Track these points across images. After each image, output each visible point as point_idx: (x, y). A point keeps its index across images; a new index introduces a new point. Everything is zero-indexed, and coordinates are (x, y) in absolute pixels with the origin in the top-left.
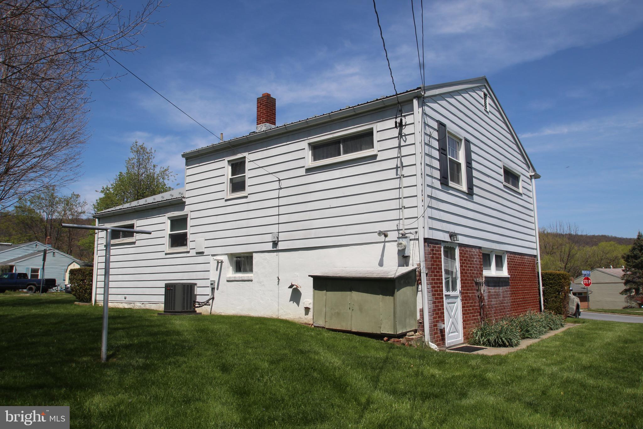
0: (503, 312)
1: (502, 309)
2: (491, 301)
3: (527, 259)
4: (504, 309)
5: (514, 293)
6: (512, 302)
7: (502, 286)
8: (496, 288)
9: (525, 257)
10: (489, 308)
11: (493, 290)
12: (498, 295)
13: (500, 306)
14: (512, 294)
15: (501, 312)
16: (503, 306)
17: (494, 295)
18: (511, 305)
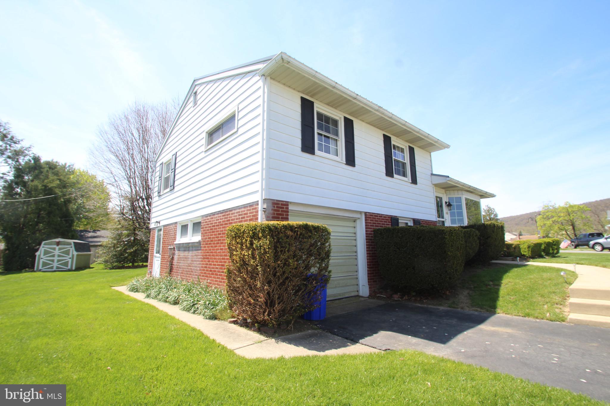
0: (190, 274)
1: (189, 271)
2: (180, 263)
3: (237, 213)
4: (192, 272)
5: (208, 258)
6: (202, 267)
7: (192, 250)
8: (185, 252)
9: (233, 212)
10: (177, 267)
11: (182, 254)
12: (186, 258)
13: (188, 269)
14: (204, 258)
15: (187, 274)
16: (191, 269)
17: (183, 258)
18: (200, 270)
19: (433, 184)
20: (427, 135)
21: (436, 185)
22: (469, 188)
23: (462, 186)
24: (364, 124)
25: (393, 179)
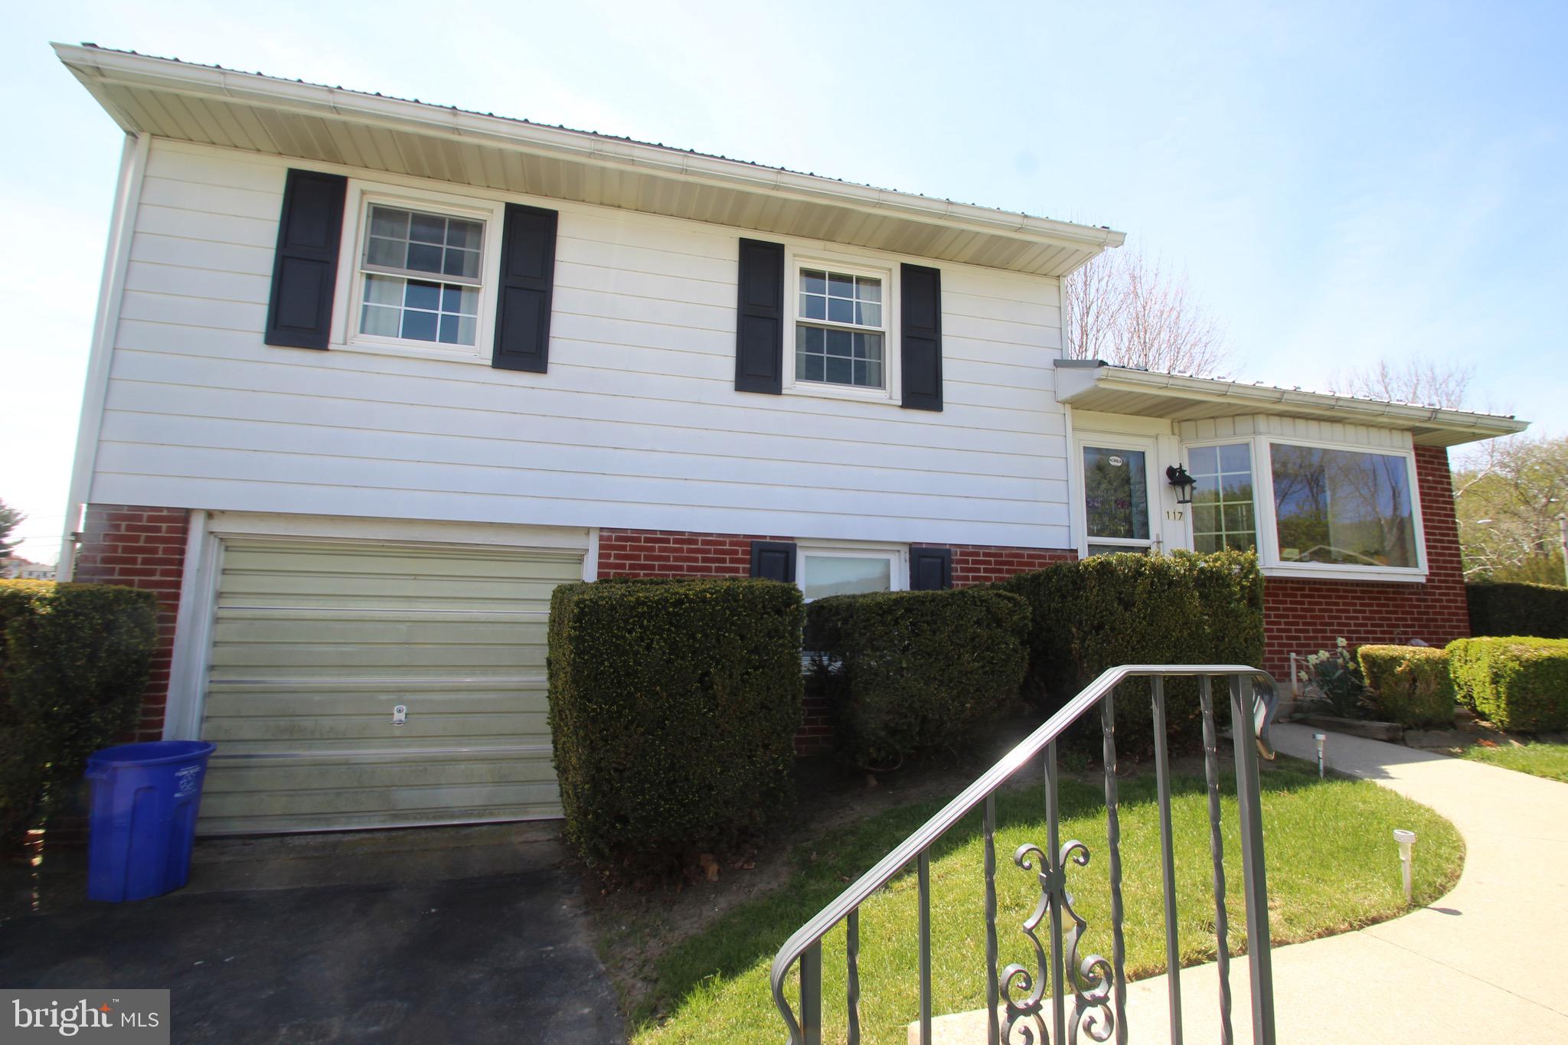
19: (1064, 403)
20: (1019, 221)
21: (1078, 403)
22: (1279, 401)
23: (1219, 395)
24: (622, 215)
25: (781, 397)
